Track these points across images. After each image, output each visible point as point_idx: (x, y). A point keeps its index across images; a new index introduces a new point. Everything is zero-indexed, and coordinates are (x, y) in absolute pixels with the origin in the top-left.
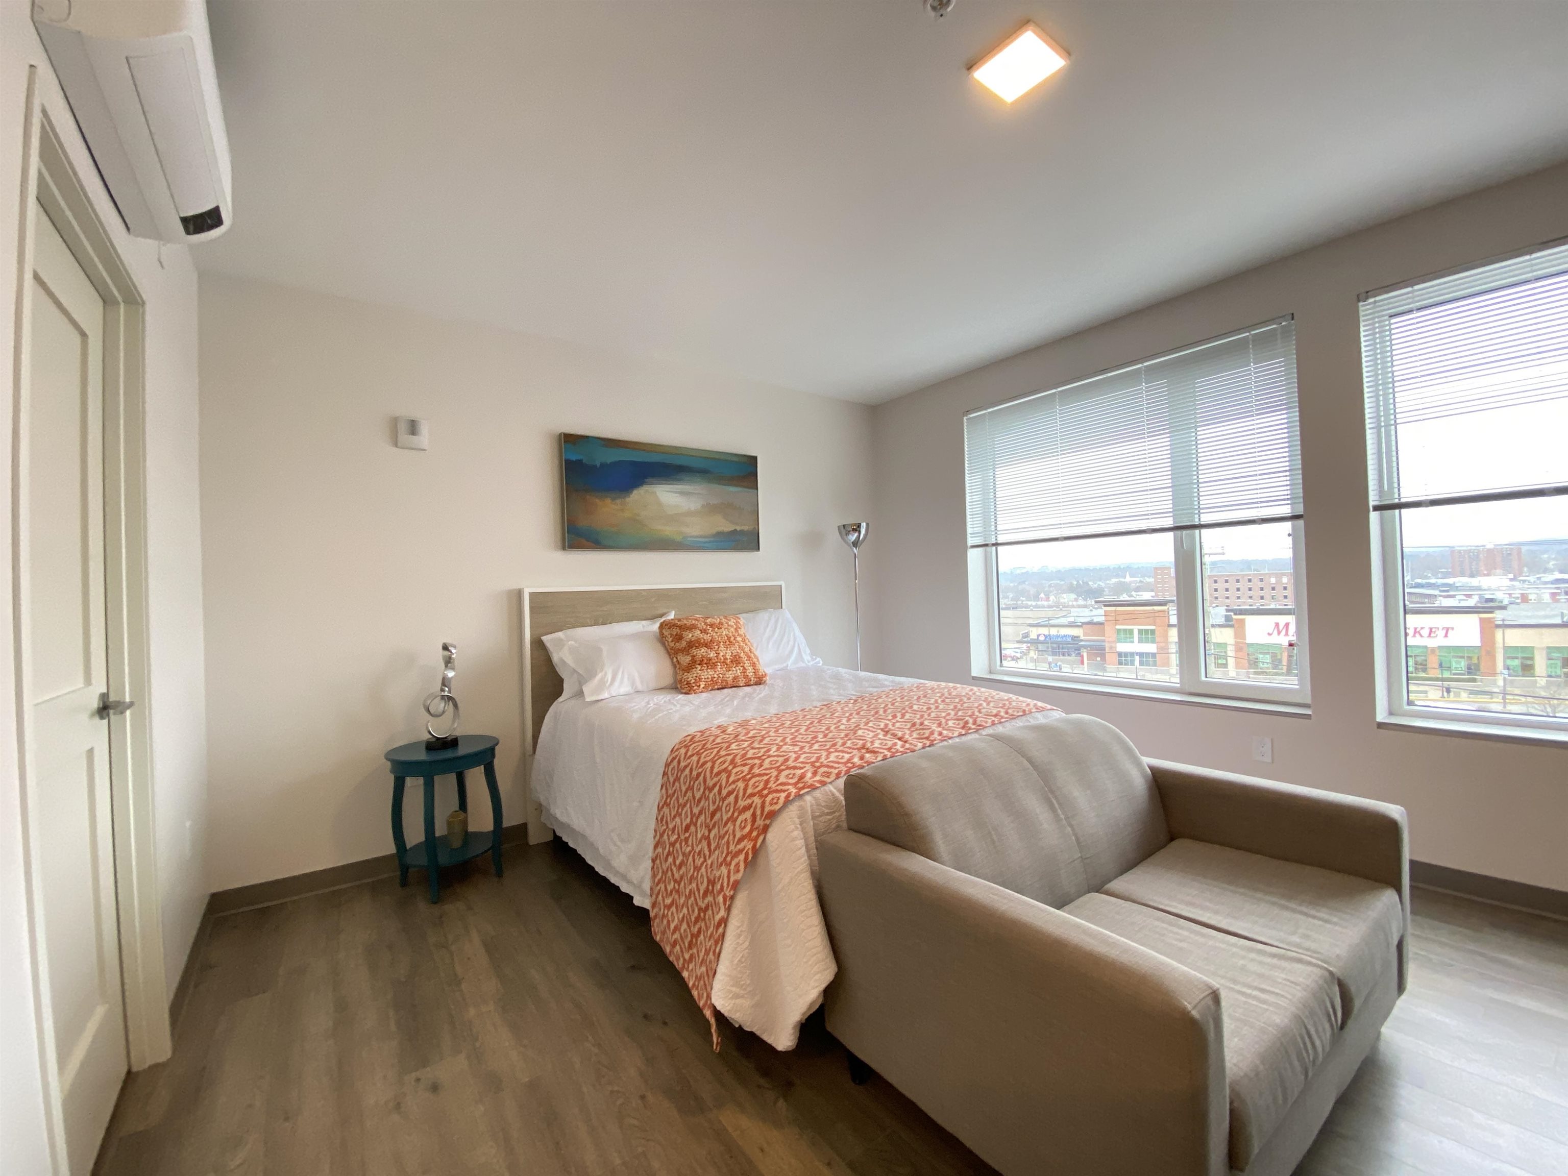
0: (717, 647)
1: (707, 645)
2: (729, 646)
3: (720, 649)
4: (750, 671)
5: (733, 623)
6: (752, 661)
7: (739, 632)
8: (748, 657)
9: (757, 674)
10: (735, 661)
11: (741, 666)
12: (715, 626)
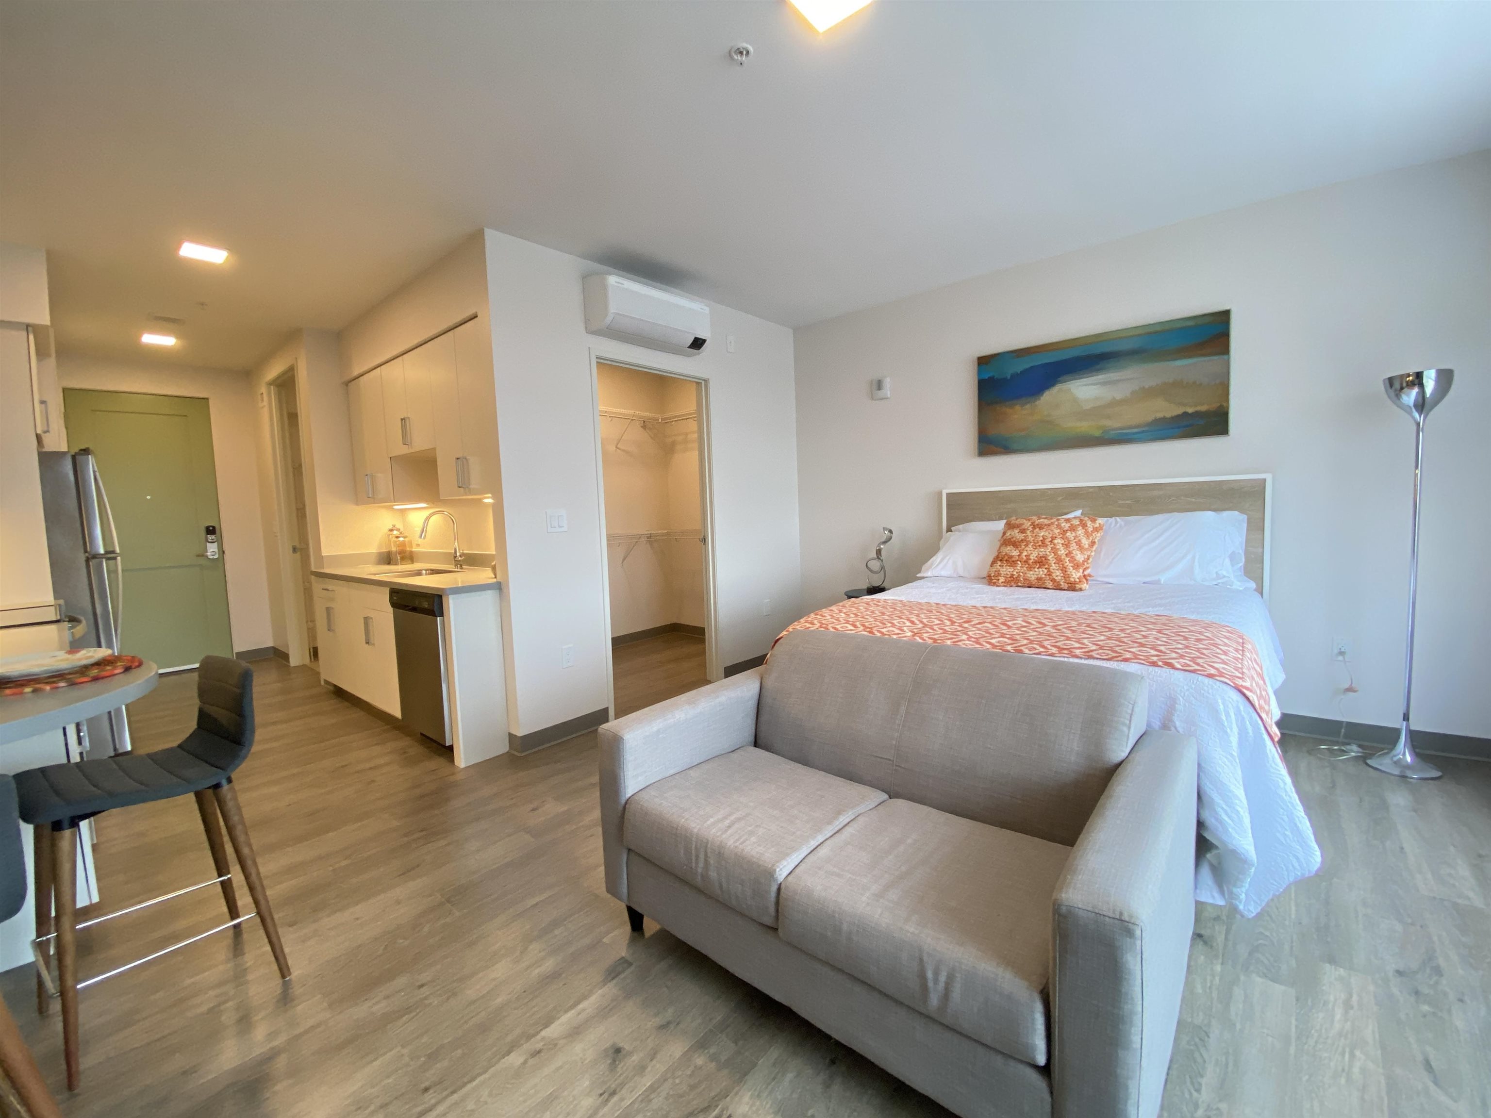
0: (1024, 547)
1: (1015, 544)
2: (1038, 547)
3: (1027, 548)
4: (1058, 575)
5: (1068, 525)
6: (1063, 565)
7: (1068, 534)
8: (1059, 560)
9: (1068, 579)
10: (1039, 562)
11: (1046, 569)
12: (1039, 526)
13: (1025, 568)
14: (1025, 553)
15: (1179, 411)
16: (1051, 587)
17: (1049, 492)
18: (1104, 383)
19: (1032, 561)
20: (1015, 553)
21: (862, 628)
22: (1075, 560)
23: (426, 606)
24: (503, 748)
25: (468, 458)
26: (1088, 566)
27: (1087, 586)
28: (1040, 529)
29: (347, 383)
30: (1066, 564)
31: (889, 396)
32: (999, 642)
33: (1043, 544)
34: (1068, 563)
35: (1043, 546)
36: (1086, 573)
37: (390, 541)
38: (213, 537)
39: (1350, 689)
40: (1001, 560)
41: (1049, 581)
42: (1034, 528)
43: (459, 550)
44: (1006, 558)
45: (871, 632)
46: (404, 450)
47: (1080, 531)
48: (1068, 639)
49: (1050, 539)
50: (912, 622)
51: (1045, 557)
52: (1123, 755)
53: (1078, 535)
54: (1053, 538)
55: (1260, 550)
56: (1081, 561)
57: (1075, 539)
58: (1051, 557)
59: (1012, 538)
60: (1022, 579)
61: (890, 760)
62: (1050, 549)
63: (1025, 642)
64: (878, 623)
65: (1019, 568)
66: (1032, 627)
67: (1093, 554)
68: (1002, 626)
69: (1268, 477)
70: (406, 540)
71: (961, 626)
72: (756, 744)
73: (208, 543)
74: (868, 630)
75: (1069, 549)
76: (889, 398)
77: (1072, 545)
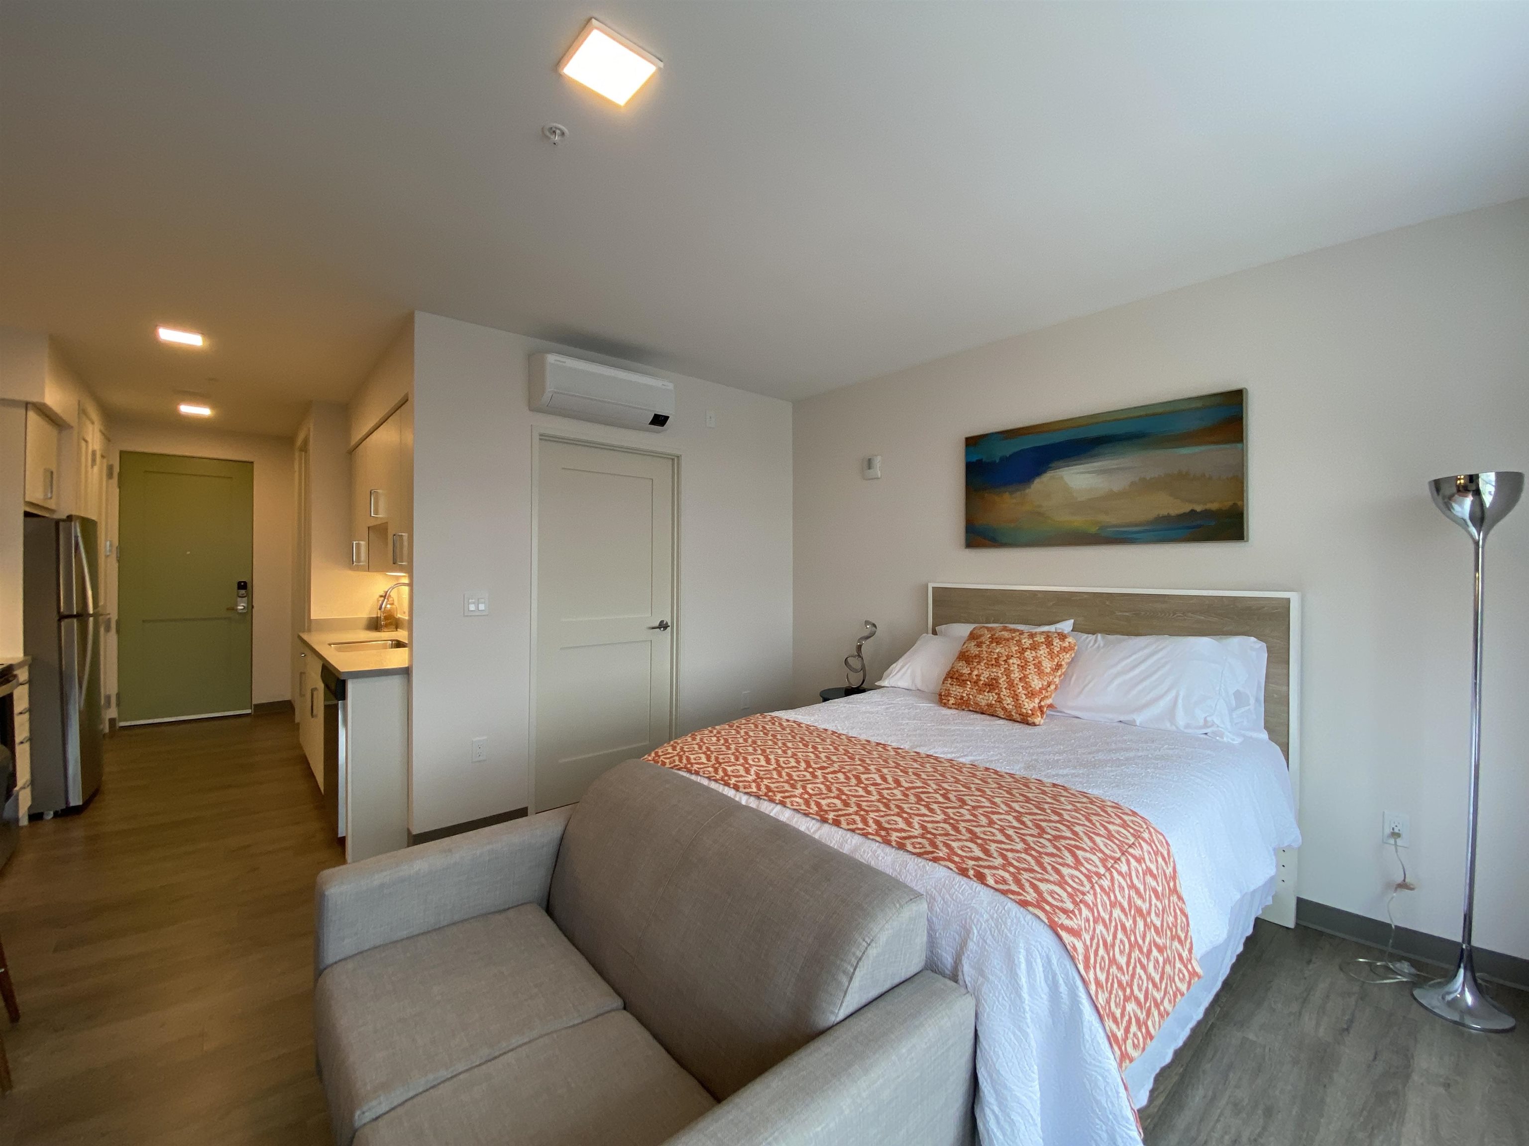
1: (969, 660)
2: (990, 667)
3: (979, 666)
4: (1008, 702)
5: (1031, 641)
6: (1014, 691)
7: (1028, 653)
8: (1011, 685)
9: (1019, 709)
10: (989, 685)
11: (996, 694)
12: (997, 640)
13: (975, 691)
14: (976, 673)
15: (1186, 508)
16: (1002, 716)
17: (1039, 595)
18: (1100, 472)
19: (982, 682)
20: (966, 671)
22: (1031, 687)
26: (1047, 695)
27: (1042, 721)
28: (998, 644)
29: (349, 452)
30: (1019, 691)
31: (879, 476)
33: (997, 664)
34: (1021, 690)
35: (997, 666)
36: (1043, 704)
38: (245, 592)
39: (1403, 885)
40: (953, 677)
41: (1000, 710)
42: (991, 642)
44: (958, 675)
46: (374, 522)
47: (1043, 651)
49: (1005, 658)
51: (996, 679)
53: (1039, 655)
54: (1009, 657)
55: (1285, 688)
56: (1037, 688)
57: (1034, 660)
58: (1003, 679)
59: (967, 652)
60: (973, 703)
62: (1003, 670)
65: (969, 690)
67: (1056, 680)
69: (1294, 598)
70: (394, 606)
72: (547, 901)
73: (240, 598)
75: (1025, 673)
76: (879, 478)
77: (1029, 668)
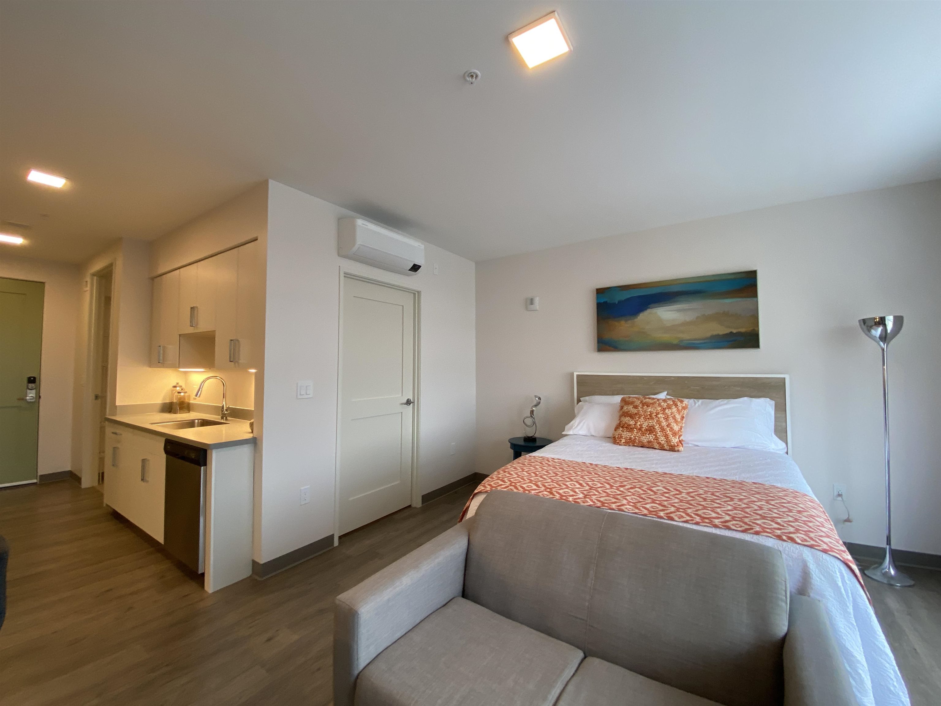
0: (638, 418)
1: (632, 416)
2: (648, 420)
3: (640, 420)
4: (662, 440)
5: (666, 404)
6: (665, 433)
7: (667, 411)
8: (663, 430)
9: (669, 443)
10: (649, 430)
11: (654, 435)
12: (647, 404)
13: (640, 434)
14: (639, 423)
15: (727, 331)
16: (657, 448)
17: (645, 378)
18: (679, 310)
19: (644, 429)
20: (632, 423)
21: (543, 488)
22: (673, 430)
23: (193, 457)
24: (246, 572)
25: (239, 340)
26: (681, 434)
27: (682, 449)
28: (647, 407)
29: (153, 279)
30: (667, 433)
32: (652, 507)
33: (651, 418)
34: (669, 432)
35: (651, 419)
37: (173, 394)
38: (33, 385)
39: (848, 520)
40: (622, 427)
41: (656, 444)
42: (643, 405)
43: (226, 405)
44: (626, 426)
45: (551, 493)
46: (191, 330)
47: (674, 409)
48: (705, 508)
49: (655, 414)
50: (581, 484)
51: (653, 426)
52: (785, 629)
53: (673, 412)
54: (657, 414)
55: (784, 424)
56: (677, 431)
57: (671, 415)
58: (657, 427)
59: (629, 412)
60: (637, 441)
61: (583, 620)
62: (656, 421)
63: (673, 509)
64: (555, 484)
65: (635, 433)
66: (672, 493)
67: (683, 425)
68: (649, 492)
69: (787, 377)
70: (186, 394)
71: (618, 489)
72: (464, 594)
73: (28, 390)
74: (548, 490)
75: (669, 422)
76: (538, 310)
77: (670, 419)
